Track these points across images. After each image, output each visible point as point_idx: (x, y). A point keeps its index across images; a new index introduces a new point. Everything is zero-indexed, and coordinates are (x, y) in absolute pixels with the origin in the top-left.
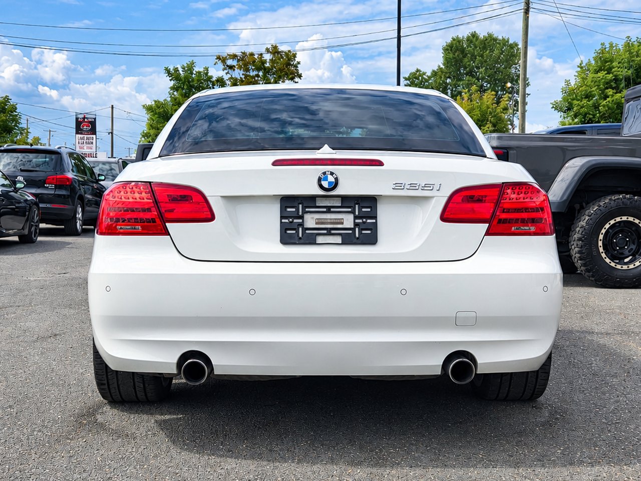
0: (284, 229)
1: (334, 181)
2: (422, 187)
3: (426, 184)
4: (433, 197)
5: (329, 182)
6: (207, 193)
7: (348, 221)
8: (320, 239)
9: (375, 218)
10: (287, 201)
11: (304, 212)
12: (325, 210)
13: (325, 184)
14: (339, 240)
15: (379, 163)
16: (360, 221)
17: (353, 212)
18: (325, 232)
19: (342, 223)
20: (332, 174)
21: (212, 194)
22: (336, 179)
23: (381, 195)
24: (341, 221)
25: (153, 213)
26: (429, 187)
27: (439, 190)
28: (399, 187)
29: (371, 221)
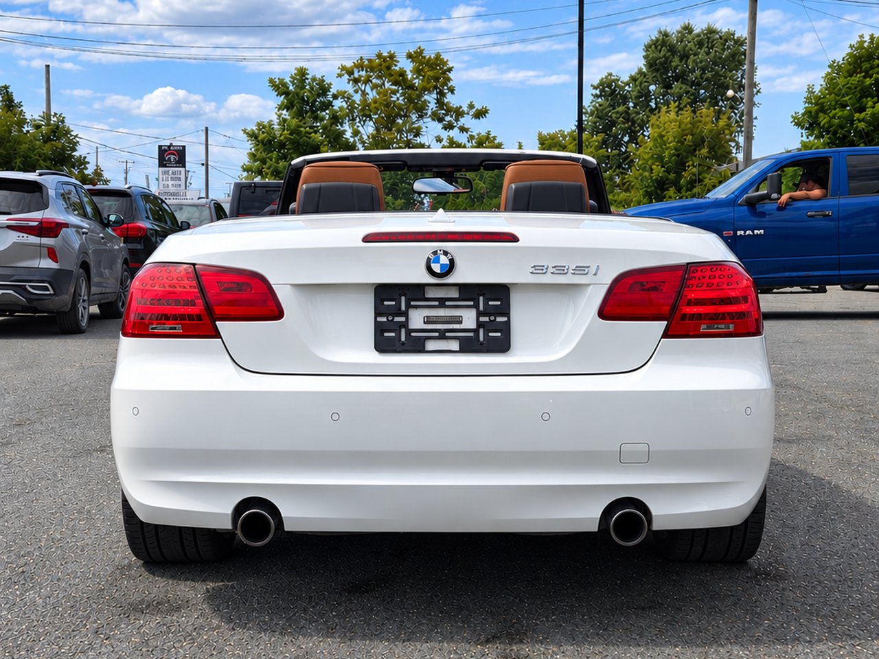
0: (379, 329)
1: (448, 263)
2: (573, 270)
3: (576, 267)
4: (589, 285)
5: (441, 265)
6: (272, 280)
7: (469, 319)
8: (431, 345)
9: (507, 314)
10: (384, 292)
11: (409, 306)
12: (437, 303)
13: (436, 268)
14: (455, 346)
15: (511, 238)
16: (486, 319)
17: (476, 306)
18: (437, 334)
19: (461, 322)
20: (446, 253)
21: (280, 281)
22: (452, 261)
23: (516, 284)
24: (459, 320)
25: (198, 308)
26: (582, 271)
27: (596, 275)
28: (539, 269)
29: (502, 319)
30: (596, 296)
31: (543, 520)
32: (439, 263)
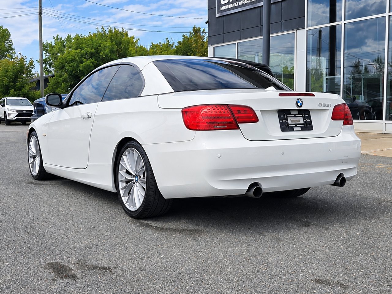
0: (281, 124)
2: (326, 105)
4: (329, 109)
6: (254, 109)
7: (302, 120)
8: (295, 129)
11: (287, 117)
12: (293, 116)
13: (299, 104)
14: (300, 129)
15: (313, 95)
16: (305, 120)
17: (303, 117)
18: (295, 125)
19: (299, 122)
20: (300, 100)
22: (302, 102)
24: (299, 121)
25: (231, 119)
26: (328, 105)
27: (331, 106)
28: (320, 105)
29: (309, 120)
30: (330, 113)
31: (324, 182)
32: (299, 102)
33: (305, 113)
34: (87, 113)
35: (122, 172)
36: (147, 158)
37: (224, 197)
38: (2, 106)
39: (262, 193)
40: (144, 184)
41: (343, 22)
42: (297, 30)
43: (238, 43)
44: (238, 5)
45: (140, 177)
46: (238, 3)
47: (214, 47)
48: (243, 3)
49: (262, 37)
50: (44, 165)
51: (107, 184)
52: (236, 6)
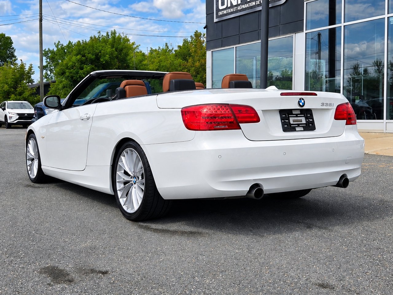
0: (283, 124)
4: (332, 109)
6: (256, 109)
8: (297, 129)
11: (288, 117)
12: (295, 116)
13: (301, 104)
14: (302, 129)
15: (316, 95)
16: (308, 120)
17: (305, 116)
18: (298, 125)
19: (302, 121)
20: (303, 99)
21: (258, 109)
22: (304, 101)
25: (232, 119)
26: (330, 105)
27: (333, 106)
28: (323, 104)
29: (312, 120)
30: (332, 113)
31: (326, 183)
32: (301, 102)
33: (308, 113)
34: (85, 114)
35: (120, 173)
36: (146, 158)
37: (224, 199)
38: (3, 109)
39: (263, 195)
40: (142, 185)
41: (342, 24)
42: (295, 33)
43: (236, 47)
44: (236, 10)
45: (138, 178)
46: (237, 8)
47: (212, 52)
48: (242, 7)
49: (260, 41)
50: (42, 167)
51: (105, 186)
52: (234, 11)
